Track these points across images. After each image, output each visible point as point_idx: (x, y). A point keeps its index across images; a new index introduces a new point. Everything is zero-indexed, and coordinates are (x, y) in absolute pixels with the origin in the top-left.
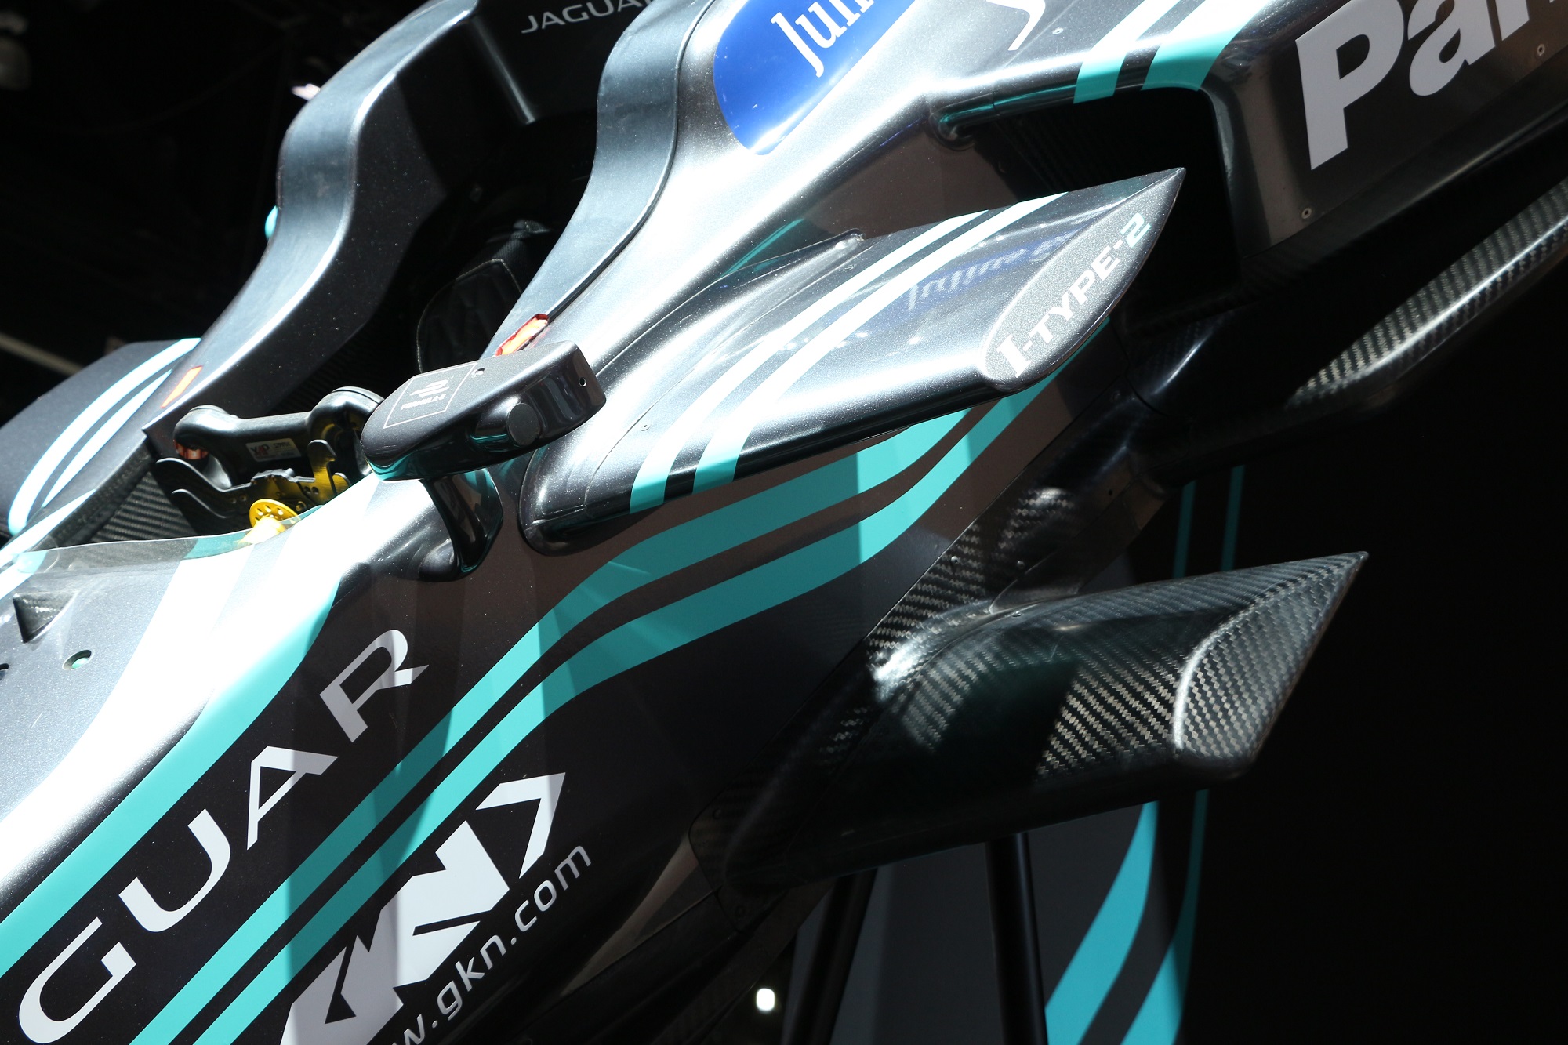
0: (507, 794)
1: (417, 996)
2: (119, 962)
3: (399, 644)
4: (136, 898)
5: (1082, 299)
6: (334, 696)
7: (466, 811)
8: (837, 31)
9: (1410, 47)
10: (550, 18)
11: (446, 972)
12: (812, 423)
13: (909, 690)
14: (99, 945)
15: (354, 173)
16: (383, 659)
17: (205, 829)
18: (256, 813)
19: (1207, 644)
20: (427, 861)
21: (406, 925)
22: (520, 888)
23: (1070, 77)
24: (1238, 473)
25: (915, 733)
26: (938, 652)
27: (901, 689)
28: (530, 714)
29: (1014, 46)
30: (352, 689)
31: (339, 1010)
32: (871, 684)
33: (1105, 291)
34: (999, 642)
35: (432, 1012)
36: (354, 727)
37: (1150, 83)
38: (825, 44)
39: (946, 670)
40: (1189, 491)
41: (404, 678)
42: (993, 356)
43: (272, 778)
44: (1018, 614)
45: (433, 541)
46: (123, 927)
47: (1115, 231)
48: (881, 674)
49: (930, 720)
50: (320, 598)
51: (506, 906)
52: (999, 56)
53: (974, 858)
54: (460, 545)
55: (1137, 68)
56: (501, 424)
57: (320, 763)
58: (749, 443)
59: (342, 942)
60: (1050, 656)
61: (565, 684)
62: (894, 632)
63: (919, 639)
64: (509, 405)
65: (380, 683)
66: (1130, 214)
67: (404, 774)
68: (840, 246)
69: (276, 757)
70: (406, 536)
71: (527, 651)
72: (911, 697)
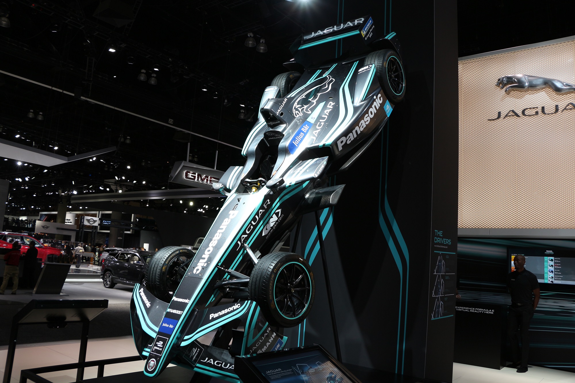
0: (277, 211)
1: (272, 228)
2: (252, 227)
3: (269, 200)
4: (253, 222)
5: (321, 170)
6: (264, 205)
7: (274, 213)
8: (298, 142)
9: (347, 140)
10: (271, 138)
11: (274, 226)
12: (300, 181)
13: (308, 198)
14: (251, 226)
15: (255, 155)
16: (268, 202)
17: (257, 217)
18: (260, 215)
19: (333, 194)
20: (272, 217)
21: (271, 222)
22: (279, 219)
23: (318, 146)
24: (335, 176)
25: (309, 202)
26: (310, 195)
27: (307, 198)
28: (278, 204)
29: (313, 143)
30: (266, 205)
31: (267, 229)
32: (305, 198)
33: (323, 169)
34: (315, 194)
35: (273, 229)
36: (266, 207)
37: (325, 146)
38: (297, 143)
39: (311, 197)
40: (330, 178)
41: (269, 203)
42: (315, 176)
43: (261, 212)
44: (317, 191)
45: (270, 192)
46: (252, 225)
47: (323, 163)
48: (306, 197)
49: (310, 201)
50: (262, 198)
51: (278, 220)
52: (312, 144)
53: (314, 213)
54: (273, 192)
55: (324, 145)
56: (277, 185)
57: (264, 211)
58: (296, 182)
59: (266, 224)
60: (320, 195)
61: (281, 202)
62: (307, 193)
63: (308, 194)
64: (278, 183)
65: (268, 204)
66: (324, 161)
67: (270, 210)
68: (300, 162)
69: (261, 211)
70: (268, 192)
71: (278, 199)
72: (308, 199)
